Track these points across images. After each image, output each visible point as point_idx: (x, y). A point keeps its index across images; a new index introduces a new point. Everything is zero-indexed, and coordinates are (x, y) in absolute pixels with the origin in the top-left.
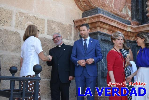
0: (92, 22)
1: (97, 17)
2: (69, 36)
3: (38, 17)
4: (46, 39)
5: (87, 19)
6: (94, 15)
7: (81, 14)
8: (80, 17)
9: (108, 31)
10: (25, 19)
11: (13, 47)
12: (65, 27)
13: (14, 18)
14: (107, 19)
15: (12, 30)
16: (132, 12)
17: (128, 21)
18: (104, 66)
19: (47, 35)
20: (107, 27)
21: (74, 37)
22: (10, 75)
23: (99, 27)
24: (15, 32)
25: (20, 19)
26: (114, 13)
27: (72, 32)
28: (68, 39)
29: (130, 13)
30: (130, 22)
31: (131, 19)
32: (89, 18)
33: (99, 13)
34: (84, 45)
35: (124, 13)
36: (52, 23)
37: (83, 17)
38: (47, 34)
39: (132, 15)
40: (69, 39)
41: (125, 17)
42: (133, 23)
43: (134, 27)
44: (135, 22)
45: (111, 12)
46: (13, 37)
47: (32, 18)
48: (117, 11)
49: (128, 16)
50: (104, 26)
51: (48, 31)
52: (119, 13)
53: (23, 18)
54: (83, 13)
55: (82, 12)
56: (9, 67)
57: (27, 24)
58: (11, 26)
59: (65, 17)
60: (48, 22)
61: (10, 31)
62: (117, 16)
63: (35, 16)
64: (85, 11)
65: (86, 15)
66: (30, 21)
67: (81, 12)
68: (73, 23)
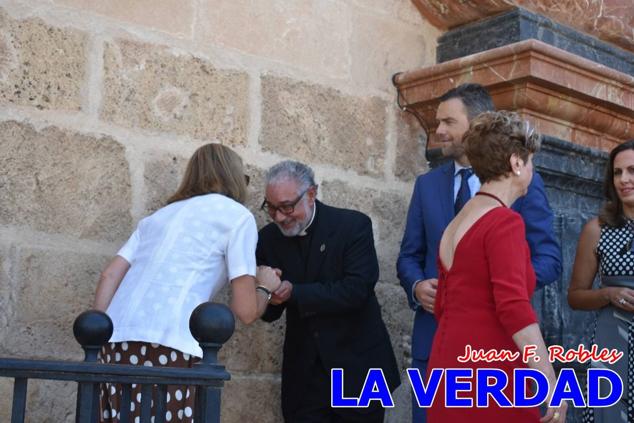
0: (493, 81)
1: (515, 57)
2: (371, 158)
3: (217, 65)
4: (256, 170)
5: (464, 66)
6: (502, 49)
7: (433, 44)
9: (574, 129)
10: (150, 75)
11: (93, 214)
12: (351, 110)
13: (96, 73)
14: (569, 67)
15: (85, 130)
18: (556, 311)
19: (261, 154)
20: (569, 106)
21: (397, 162)
22: (77, 353)
23: (525, 110)
24: (99, 137)
25: (124, 76)
27: (389, 138)
28: (366, 173)
32: (474, 64)
33: (525, 39)
34: (458, 200)
36: (286, 94)
37: (442, 56)
38: (260, 147)
40: (372, 170)
46: (91, 162)
47: (185, 66)
50: (553, 103)
51: (265, 131)
53: (142, 67)
54: (442, 41)
55: (439, 33)
56: (73, 312)
57: (158, 97)
58: (80, 108)
59: (350, 62)
60: (264, 86)
61: (77, 135)
63: (198, 60)
64: (451, 28)
65: (457, 46)
66: (174, 83)
68: (393, 90)
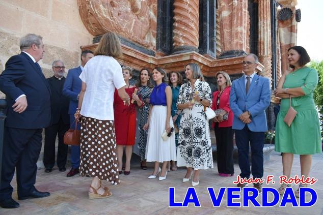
7: (92, 40)
8: (91, 43)
10: (9, 41)
12: (69, 54)
16: (157, 41)
17: (152, 51)
26: (133, 41)
29: (154, 42)
30: (154, 52)
31: (155, 48)
35: (147, 41)
36: (50, 49)
37: (94, 43)
39: (157, 44)
41: (148, 46)
42: (158, 54)
43: (157, 58)
44: (160, 52)
45: (130, 39)
48: (137, 38)
49: (152, 45)
52: (141, 41)
53: (6, 39)
54: (94, 39)
55: (94, 37)
57: (11, 48)
59: (69, 42)
62: (137, 44)
64: (96, 36)
65: (97, 40)
67: (91, 37)
68: (81, 50)
